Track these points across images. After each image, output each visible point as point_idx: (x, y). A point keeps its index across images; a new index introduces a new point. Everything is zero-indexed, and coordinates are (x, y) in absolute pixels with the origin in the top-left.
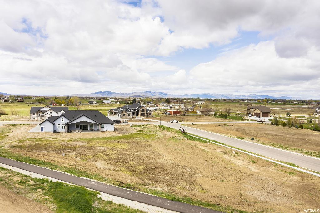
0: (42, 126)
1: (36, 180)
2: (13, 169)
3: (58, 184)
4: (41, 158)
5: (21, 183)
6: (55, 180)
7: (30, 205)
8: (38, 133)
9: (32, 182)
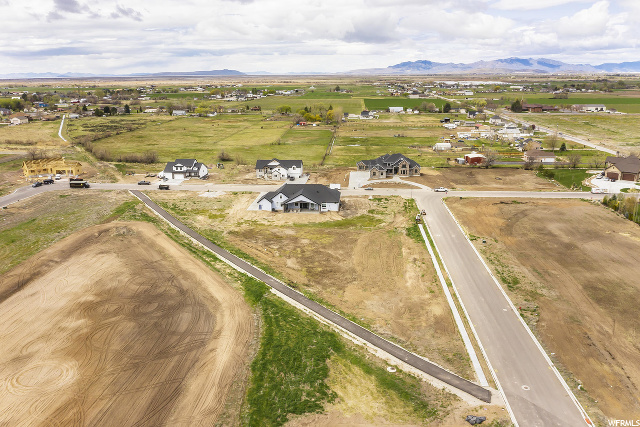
0: (261, 203)
1: (240, 273)
2: (227, 261)
3: (251, 279)
4: (248, 251)
5: (230, 274)
6: (250, 275)
7: (232, 291)
8: (256, 212)
9: (236, 275)
